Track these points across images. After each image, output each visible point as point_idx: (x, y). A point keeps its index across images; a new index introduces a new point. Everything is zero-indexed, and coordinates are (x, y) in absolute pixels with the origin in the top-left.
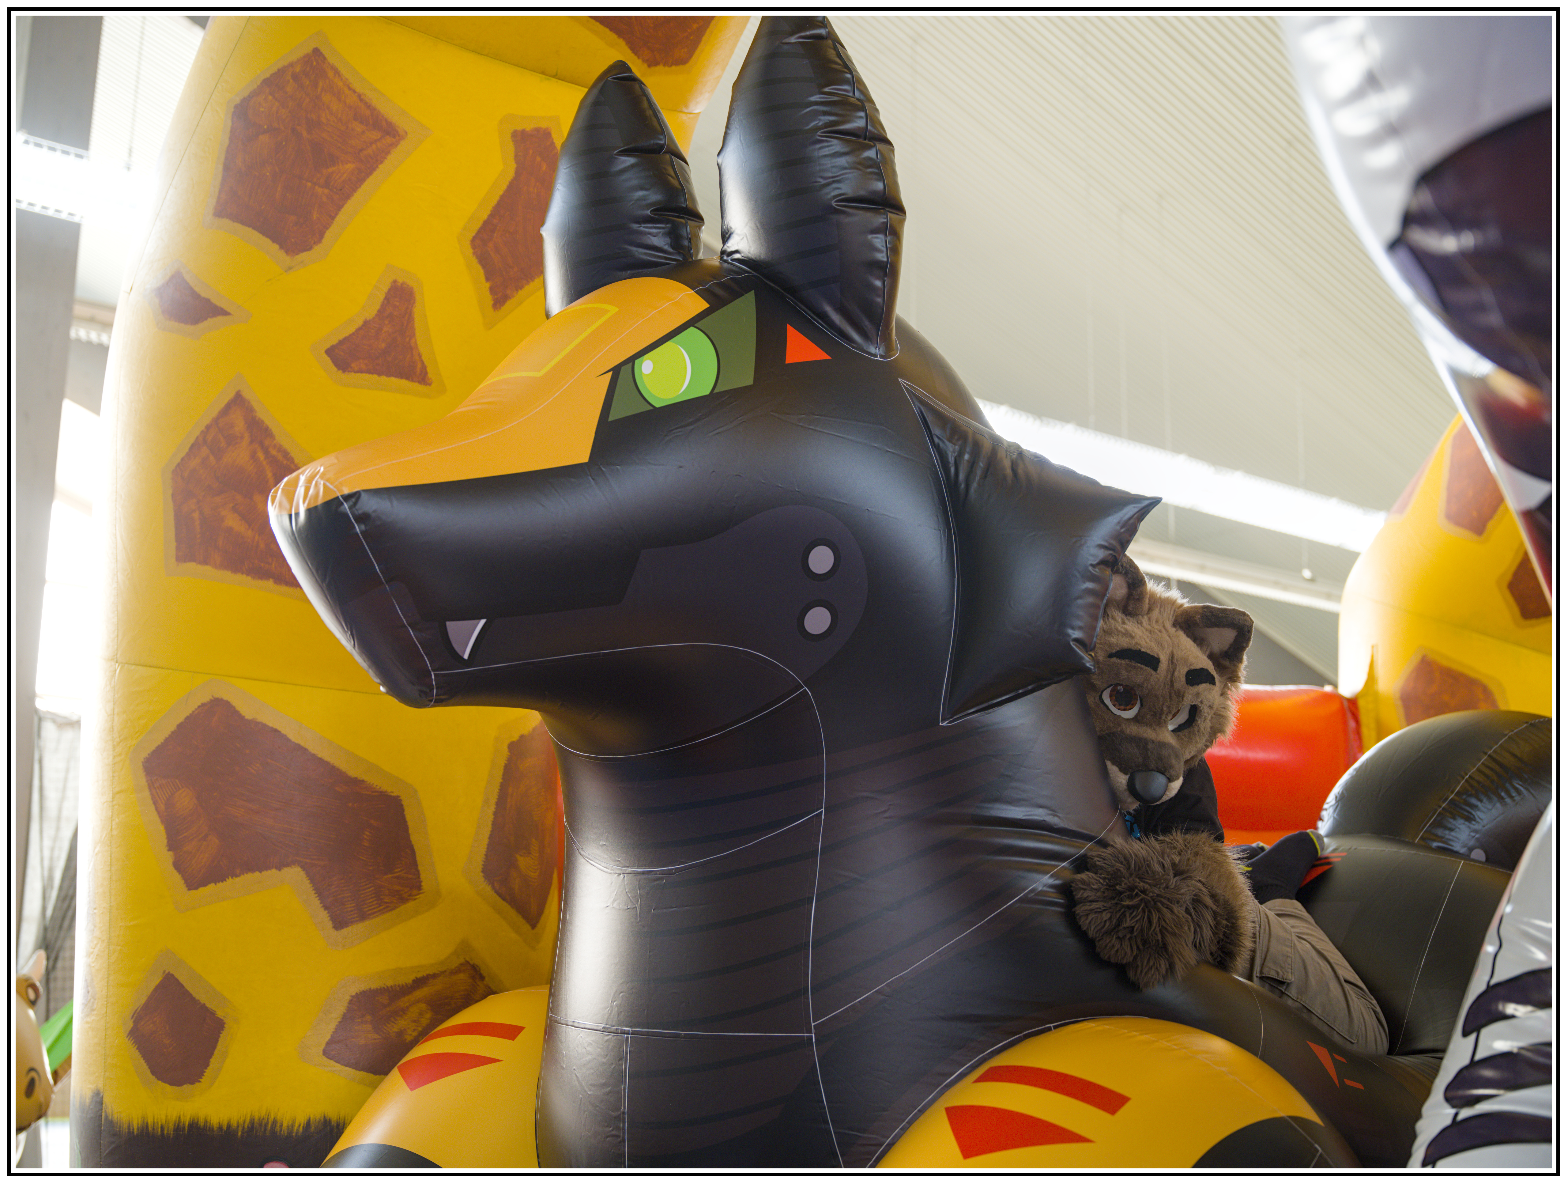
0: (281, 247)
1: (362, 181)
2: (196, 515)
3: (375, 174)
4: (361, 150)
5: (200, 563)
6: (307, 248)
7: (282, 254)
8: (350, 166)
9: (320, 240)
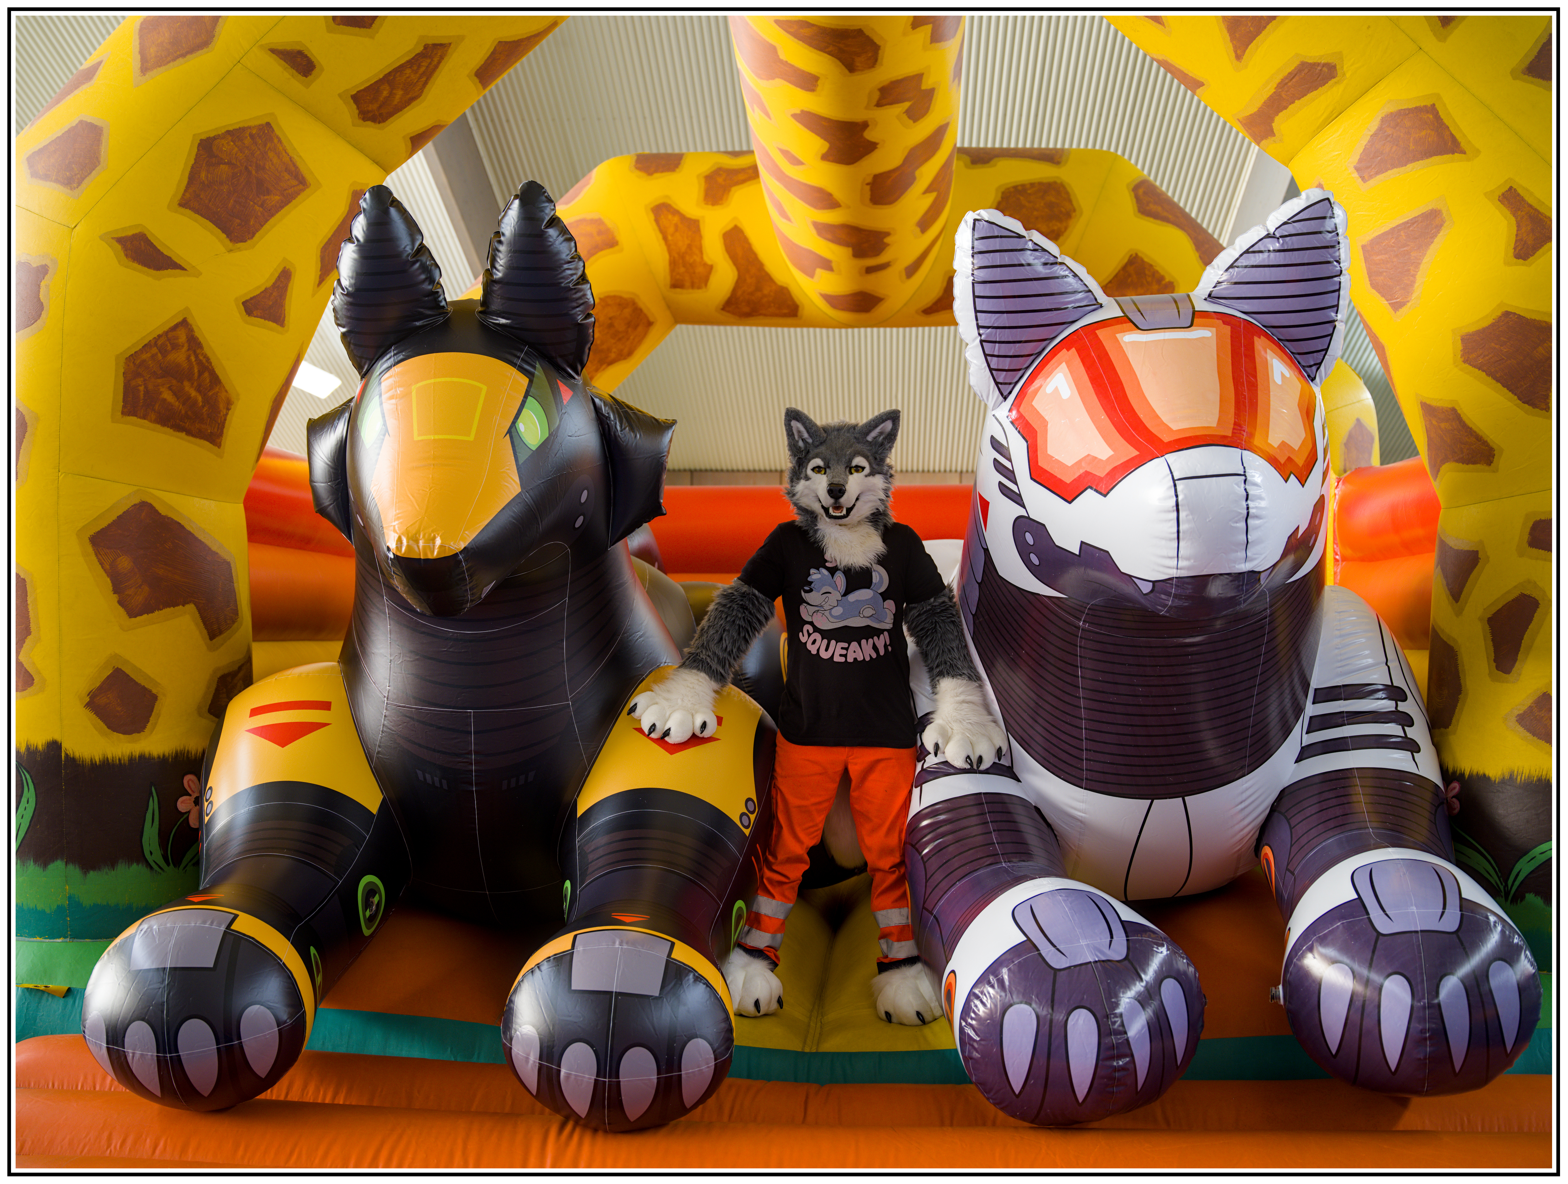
0: (228, 237)
1: (282, 207)
2: (142, 388)
3: (290, 205)
4: (286, 190)
5: (140, 418)
6: (243, 240)
7: (227, 241)
8: (277, 198)
9: (252, 238)
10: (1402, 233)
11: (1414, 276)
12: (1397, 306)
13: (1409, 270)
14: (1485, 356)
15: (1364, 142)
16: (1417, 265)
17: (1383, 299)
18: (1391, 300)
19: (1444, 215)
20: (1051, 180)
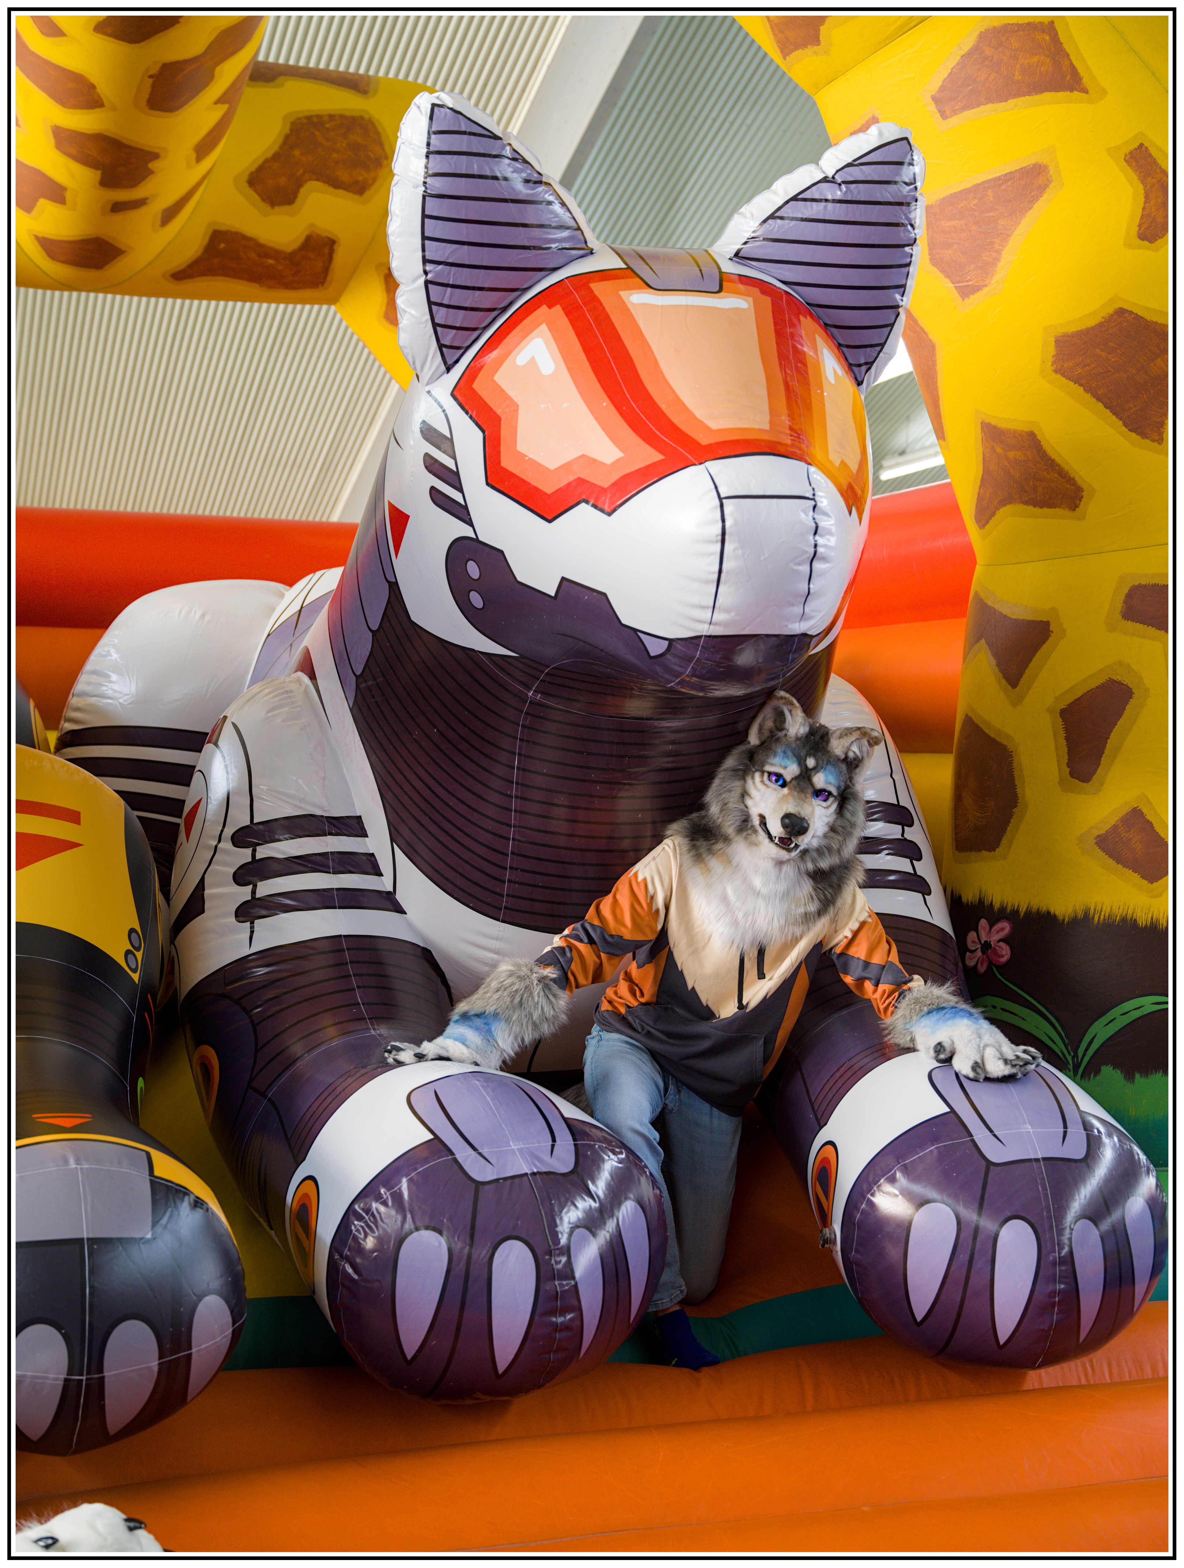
10: (990, 192)
11: (999, 252)
12: (966, 292)
13: (992, 243)
14: (1085, 365)
15: (952, 63)
16: (1005, 237)
17: (948, 280)
18: (959, 282)
19: (1051, 173)
20: (357, 114)
